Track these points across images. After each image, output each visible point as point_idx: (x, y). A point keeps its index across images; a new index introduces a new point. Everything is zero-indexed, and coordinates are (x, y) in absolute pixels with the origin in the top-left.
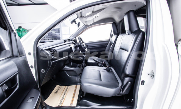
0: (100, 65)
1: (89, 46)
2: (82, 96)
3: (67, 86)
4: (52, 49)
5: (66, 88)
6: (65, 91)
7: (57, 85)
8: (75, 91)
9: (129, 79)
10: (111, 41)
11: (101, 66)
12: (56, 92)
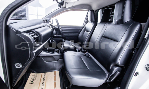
0: (77, 50)
1: (63, 30)
2: (67, 87)
3: (43, 74)
4: (33, 31)
5: (43, 76)
6: (42, 80)
7: (31, 73)
8: (55, 79)
9: (119, 68)
10: (85, 28)
11: (78, 52)
12: (32, 83)
